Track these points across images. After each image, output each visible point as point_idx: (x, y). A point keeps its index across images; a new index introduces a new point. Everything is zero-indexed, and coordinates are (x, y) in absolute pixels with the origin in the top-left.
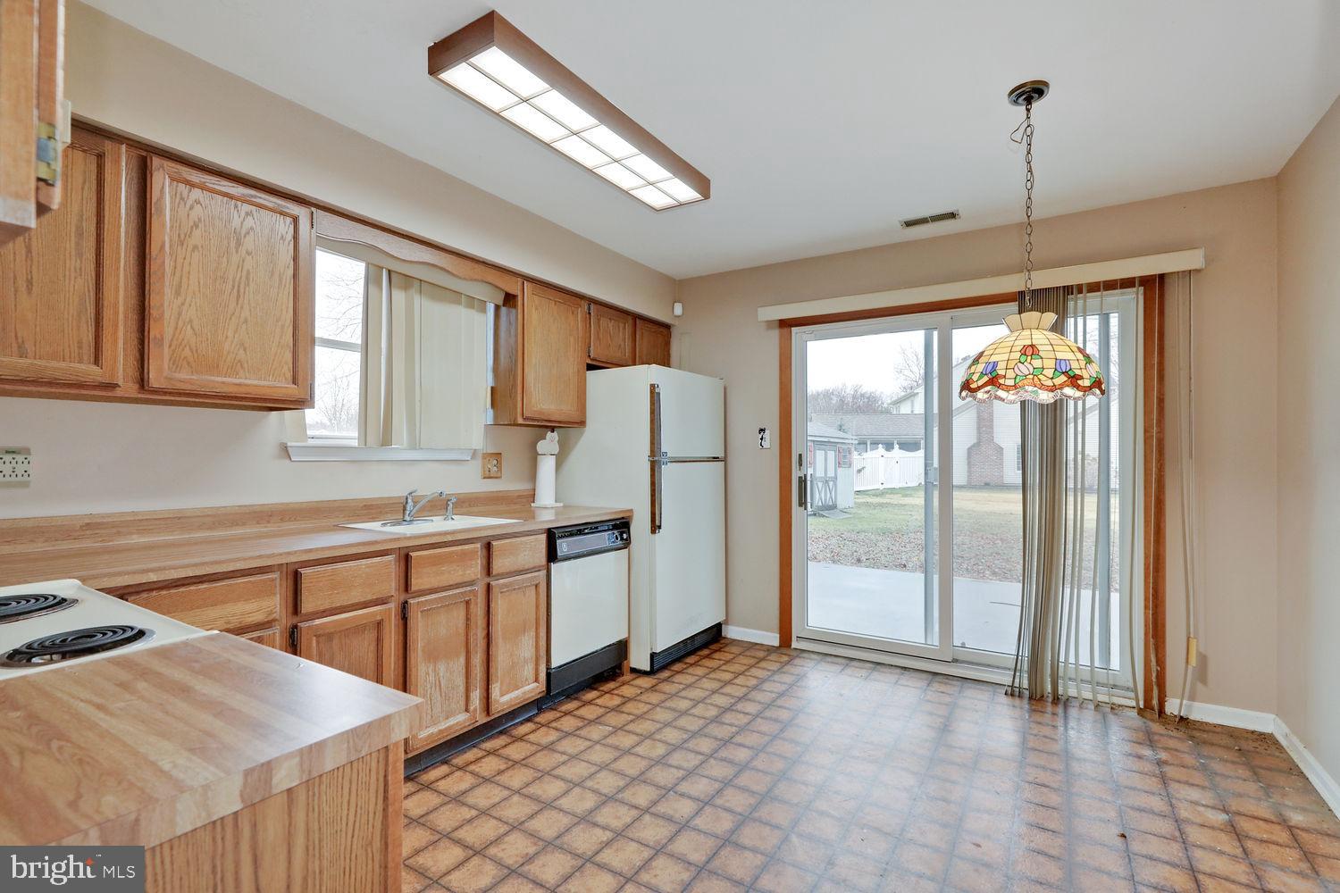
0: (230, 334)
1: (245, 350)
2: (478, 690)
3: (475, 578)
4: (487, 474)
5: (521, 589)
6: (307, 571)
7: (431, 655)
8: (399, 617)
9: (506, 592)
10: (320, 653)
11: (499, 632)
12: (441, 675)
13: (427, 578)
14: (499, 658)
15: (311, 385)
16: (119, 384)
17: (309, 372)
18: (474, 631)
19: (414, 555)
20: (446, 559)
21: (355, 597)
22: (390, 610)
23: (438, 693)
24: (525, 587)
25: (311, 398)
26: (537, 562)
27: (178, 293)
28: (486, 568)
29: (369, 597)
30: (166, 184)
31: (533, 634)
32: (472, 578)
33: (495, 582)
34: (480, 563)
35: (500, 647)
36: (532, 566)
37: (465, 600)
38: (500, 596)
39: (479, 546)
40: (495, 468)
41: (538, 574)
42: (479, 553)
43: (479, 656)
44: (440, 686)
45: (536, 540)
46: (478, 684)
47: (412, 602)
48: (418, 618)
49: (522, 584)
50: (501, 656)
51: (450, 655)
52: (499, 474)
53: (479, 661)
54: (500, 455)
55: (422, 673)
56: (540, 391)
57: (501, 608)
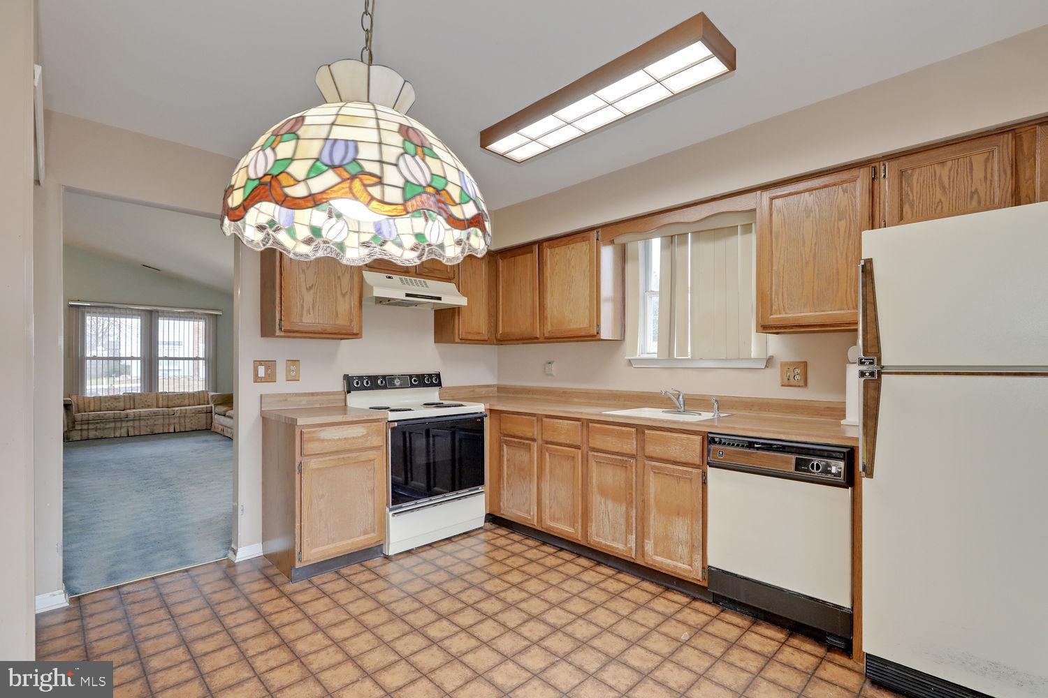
0: (567, 308)
1: (572, 314)
2: (634, 536)
3: (631, 453)
4: (786, 382)
5: (673, 476)
6: (545, 420)
7: (603, 492)
8: (585, 460)
9: (658, 473)
10: (550, 462)
11: (652, 502)
12: (609, 509)
13: (598, 442)
14: (652, 523)
15: (598, 326)
16: (538, 336)
17: (595, 319)
18: (630, 491)
19: (591, 424)
20: (610, 433)
21: (562, 439)
22: (578, 453)
23: (607, 520)
24: (677, 476)
25: (598, 333)
26: (689, 459)
27: (552, 296)
28: (643, 449)
29: (568, 442)
30: (547, 252)
31: (688, 521)
32: (628, 451)
33: (647, 462)
34: (635, 443)
35: (653, 515)
36: (684, 461)
37: (624, 466)
38: (652, 474)
39: (633, 430)
40: (798, 376)
41: (690, 469)
42: (634, 436)
43: (634, 511)
44: (608, 516)
45: (688, 439)
46: (634, 531)
47: (591, 453)
48: (593, 465)
49: (674, 473)
50: (655, 523)
51: (616, 499)
52: (802, 383)
53: (634, 515)
54: (805, 364)
55: (597, 501)
56: (785, 296)
57: (654, 485)
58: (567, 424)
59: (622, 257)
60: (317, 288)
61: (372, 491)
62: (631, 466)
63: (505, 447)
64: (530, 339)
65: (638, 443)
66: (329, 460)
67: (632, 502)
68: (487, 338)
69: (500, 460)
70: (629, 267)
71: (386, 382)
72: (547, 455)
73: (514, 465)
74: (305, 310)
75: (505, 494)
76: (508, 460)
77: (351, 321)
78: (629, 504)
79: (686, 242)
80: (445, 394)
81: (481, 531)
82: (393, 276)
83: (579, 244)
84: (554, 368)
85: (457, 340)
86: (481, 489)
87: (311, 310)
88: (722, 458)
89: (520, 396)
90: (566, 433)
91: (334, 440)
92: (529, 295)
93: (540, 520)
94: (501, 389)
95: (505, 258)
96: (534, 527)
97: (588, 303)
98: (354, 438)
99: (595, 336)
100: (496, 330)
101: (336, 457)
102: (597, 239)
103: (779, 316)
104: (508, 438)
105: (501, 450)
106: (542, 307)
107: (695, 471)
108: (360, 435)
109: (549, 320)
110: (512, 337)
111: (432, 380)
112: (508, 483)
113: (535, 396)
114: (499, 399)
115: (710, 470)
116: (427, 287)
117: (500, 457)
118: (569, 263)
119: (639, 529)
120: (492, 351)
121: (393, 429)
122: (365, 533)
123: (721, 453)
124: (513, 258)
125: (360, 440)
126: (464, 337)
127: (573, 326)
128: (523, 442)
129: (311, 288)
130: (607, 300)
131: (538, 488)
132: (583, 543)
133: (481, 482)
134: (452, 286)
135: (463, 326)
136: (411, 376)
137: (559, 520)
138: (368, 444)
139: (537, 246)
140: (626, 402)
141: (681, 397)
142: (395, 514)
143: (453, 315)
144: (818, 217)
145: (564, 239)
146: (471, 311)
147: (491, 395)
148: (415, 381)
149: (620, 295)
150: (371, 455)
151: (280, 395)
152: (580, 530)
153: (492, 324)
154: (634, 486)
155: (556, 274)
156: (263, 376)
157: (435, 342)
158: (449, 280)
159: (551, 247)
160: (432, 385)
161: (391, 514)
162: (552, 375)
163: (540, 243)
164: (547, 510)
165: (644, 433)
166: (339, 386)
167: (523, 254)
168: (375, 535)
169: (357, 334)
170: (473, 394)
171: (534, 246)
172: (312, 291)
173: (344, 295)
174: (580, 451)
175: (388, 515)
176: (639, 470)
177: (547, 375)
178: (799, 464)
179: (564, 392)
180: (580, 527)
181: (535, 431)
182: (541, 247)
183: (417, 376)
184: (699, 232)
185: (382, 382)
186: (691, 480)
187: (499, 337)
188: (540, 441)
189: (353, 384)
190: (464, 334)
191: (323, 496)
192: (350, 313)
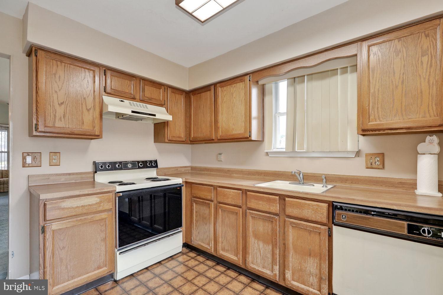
0: (231, 122)
1: (234, 125)
2: (278, 267)
3: (276, 212)
4: (369, 165)
5: (306, 229)
6: (218, 189)
7: (257, 236)
8: (245, 215)
9: (295, 227)
10: (222, 215)
11: (291, 246)
12: (261, 247)
13: (253, 204)
14: (290, 259)
15: (250, 132)
16: (214, 138)
17: (248, 128)
18: (275, 237)
19: (248, 193)
20: (261, 199)
21: (229, 201)
22: (240, 210)
23: (258, 254)
24: (309, 230)
25: (250, 136)
26: (318, 219)
27: (222, 115)
28: (284, 210)
29: (233, 203)
30: (219, 90)
31: (317, 260)
32: (274, 211)
33: (287, 219)
34: (278, 206)
35: (291, 254)
36: (314, 220)
37: (271, 220)
38: (290, 227)
39: (277, 197)
40: (378, 162)
41: (319, 226)
42: (278, 201)
43: (278, 250)
44: (260, 251)
45: (318, 205)
46: (278, 264)
47: (248, 211)
48: (250, 219)
49: (307, 227)
50: (292, 260)
51: (265, 242)
52: (381, 166)
53: (278, 253)
54: (383, 154)
55: (252, 241)
56: (380, 109)
57: (291, 234)
58: (233, 192)
59: (263, 93)
60: (67, 105)
61: (105, 240)
62: (276, 221)
63: (194, 204)
64: (209, 141)
65: (281, 206)
66: (69, 222)
67: (276, 244)
68: (184, 140)
69: (191, 211)
70: (267, 99)
71: (122, 166)
72: (220, 210)
73: (200, 215)
74: (57, 118)
75: (195, 232)
76: (196, 212)
77: (94, 127)
78: (274, 246)
79: (304, 81)
80: (160, 172)
81: (180, 254)
82: (124, 100)
83: (238, 84)
84: (222, 157)
85: (166, 141)
86: (180, 229)
87: (63, 119)
88: (345, 220)
89: (203, 172)
90: (232, 197)
91: (73, 208)
92: (208, 115)
93: (216, 250)
94: (193, 168)
95: (195, 95)
96: (212, 254)
97: (244, 119)
98: (89, 205)
99: (248, 138)
100: (190, 135)
101: (75, 219)
102: (250, 80)
103: (375, 123)
104: (195, 199)
105: (192, 206)
106: (216, 121)
107: (323, 227)
108: (94, 202)
109: (220, 129)
110: (198, 139)
111: (152, 164)
112: (196, 225)
113: (211, 173)
114: (192, 174)
115: (335, 229)
116: (147, 108)
117: (191, 210)
118: (232, 96)
119: (281, 261)
120: (188, 148)
121: (119, 197)
122: (99, 268)
123: (344, 217)
124: (199, 94)
125: (94, 206)
126: (171, 139)
127: (234, 132)
128: (205, 202)
129: (62, 103)
130: (255, 118)
131: (214, 228)
132: (243, 267)
133: (180, 225)
134: (163, 109)
135: (169, 133)
136: (138, 162)
137: (227, 251)
138: (101, 208)
139: (213, 86)
140: (265, 177)
141: (301, 175)
142: (121, 253)
143: (164, 126)
144: (405, 55)
145: (230, 81)
146: (175, 124)
147: (187, 172)
148: (141, 165)
149: (261, 116)
150: (104, 215)
151: (44, 175)
152: (241, 259)
153: (188, 132)
154: (278, 234)
155: (225, 102)
156: (31, 162)
157: (154, 142)
158: (161, 105)
159: (221, 87)
160: (152, 167)
161: (118, 253)
162: (221, 161)
163: (215, 85)
164: (220, 244)
165: (285, 200)
166: (90, 168)
167: (205, 92)
168: (106, 268)
169: (98, 136)
170: (176, 172)
171: (211, 87)
172: (63, 106)
173: (88, 110)
174: (241, 209)
175: (116, 254)
176: (281, 224)
177: (219, 161)
178: (411, 229)
179: (228, 171)
180: (241, 257)
181: (212, 196)
182: (215, 87)
183: (143, 162)
184: (312, 74)
185: (119, 166)
186: (320, 233)
187: (191, 140)
188: (215, 202)
189: (98, 167)
190: (170, 137)
191: (64, 248)
192: (93, 121)
